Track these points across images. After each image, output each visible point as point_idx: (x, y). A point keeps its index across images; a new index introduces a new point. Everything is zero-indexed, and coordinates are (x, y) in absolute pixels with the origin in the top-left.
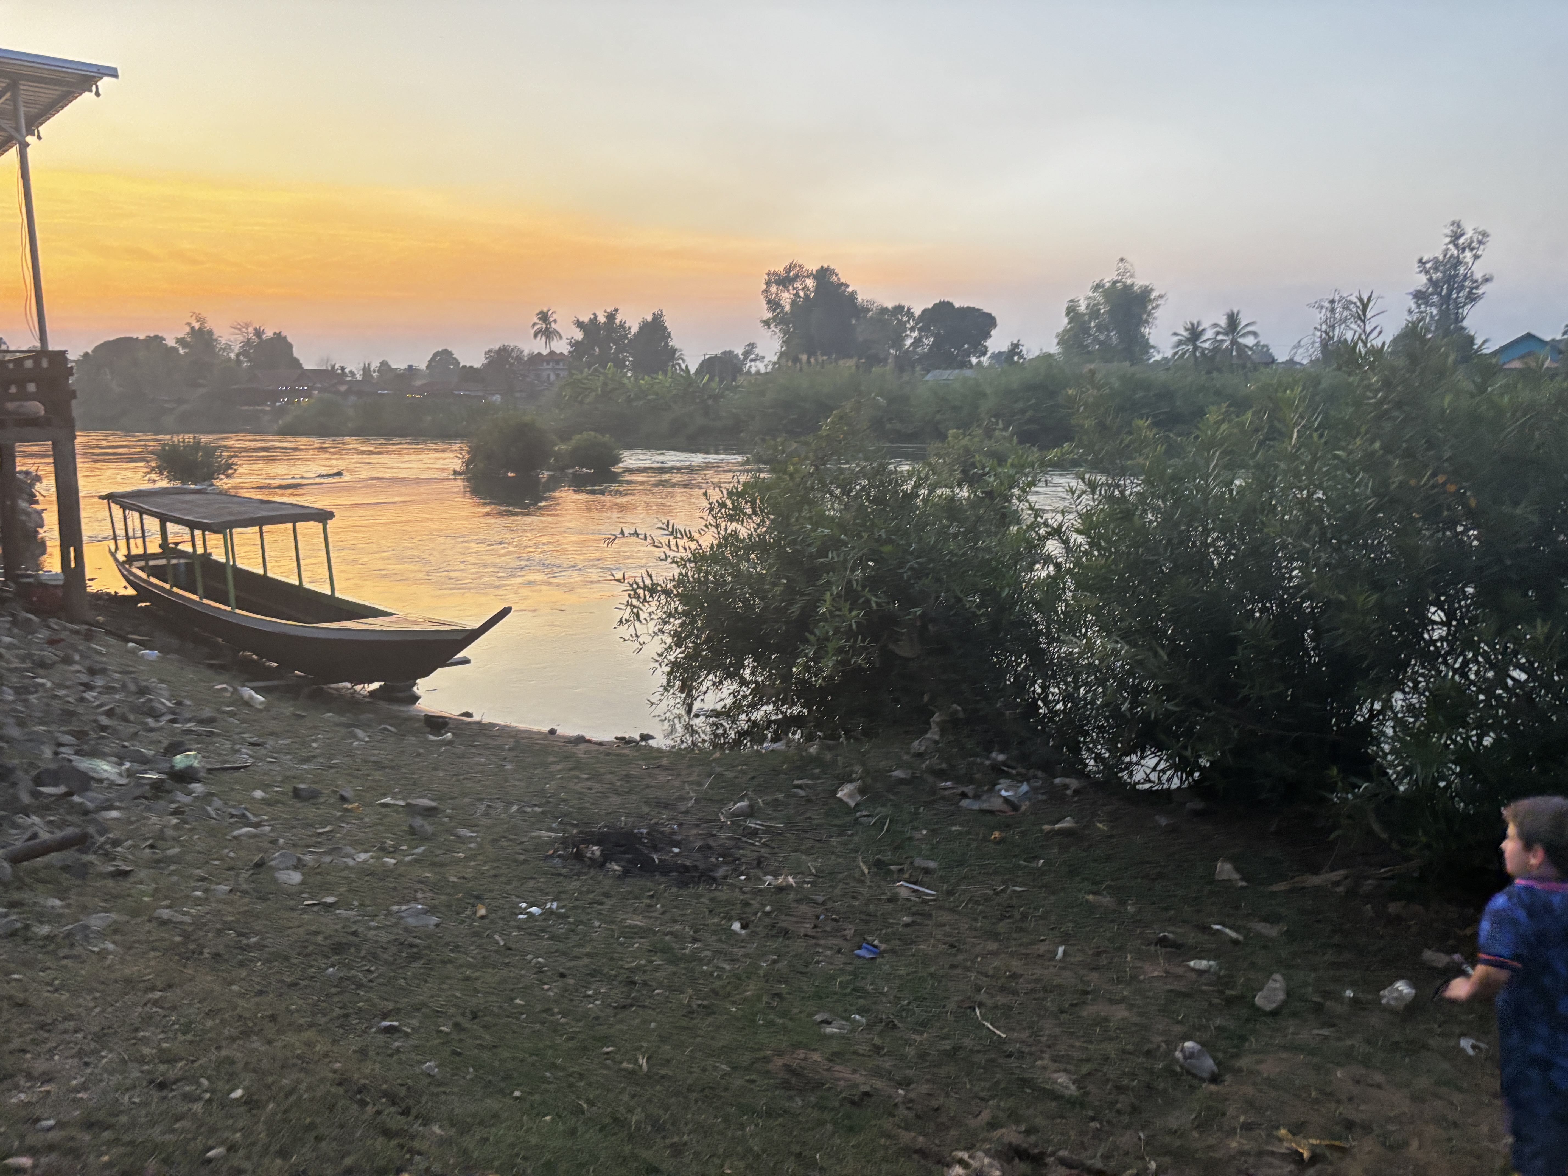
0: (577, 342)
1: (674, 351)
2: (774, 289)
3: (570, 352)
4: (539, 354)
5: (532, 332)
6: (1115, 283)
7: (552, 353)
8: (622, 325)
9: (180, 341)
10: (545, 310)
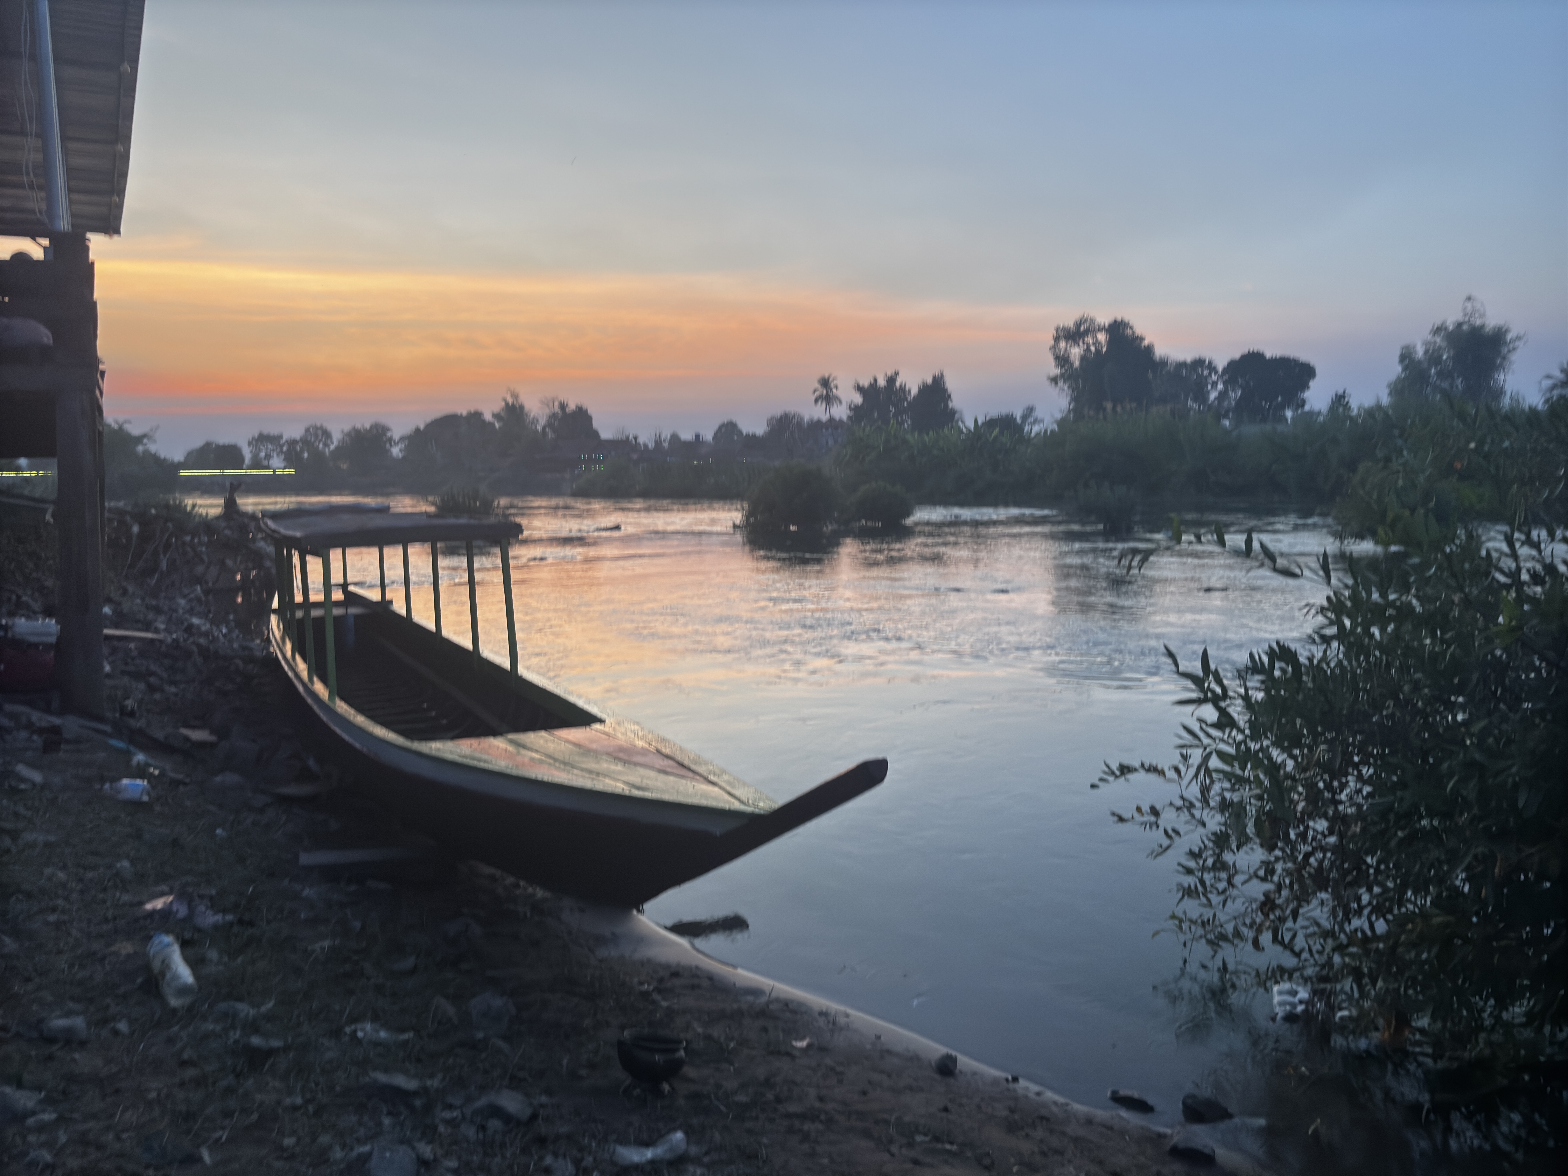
0: (857, 406)
1: (953, 413)
2: (1062, 344)
3: (849, 418)
4: (819, 420)
5: (813, 398)
6: (1459, 325)
7: (832, 419)
8: (902, 388)
9: (496, 416)
10: (826, 376)
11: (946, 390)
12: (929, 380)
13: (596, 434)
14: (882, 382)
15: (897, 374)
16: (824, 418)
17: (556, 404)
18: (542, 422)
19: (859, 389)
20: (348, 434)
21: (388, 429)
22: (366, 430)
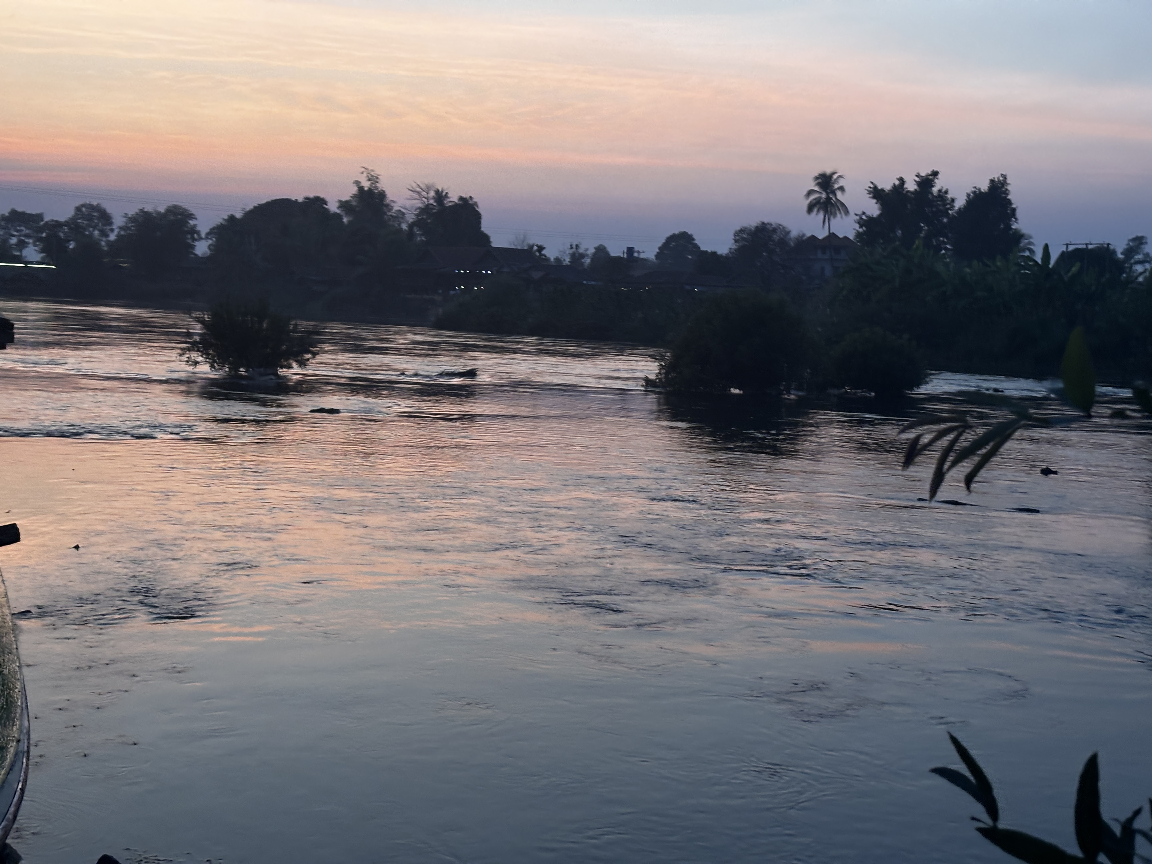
0: (871, 219)
1: (1018, 236)
3: (859, 235)
4: (813, 237)
5: (806, 204)
7: (832, 236)
8: (942, 195)
9: (343, 205)
10: (828, 171)
11: (1009, 202)
12: (985, 187)
13: (486, 238)
14: (911, 186)
15: (935, 174)
16: (822, 234)
17: (432, 194)
18: (410, 218)
19: (876, 193)
20: (133, 219)
21: (191, 216)
22: (159, 213)
